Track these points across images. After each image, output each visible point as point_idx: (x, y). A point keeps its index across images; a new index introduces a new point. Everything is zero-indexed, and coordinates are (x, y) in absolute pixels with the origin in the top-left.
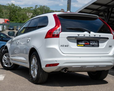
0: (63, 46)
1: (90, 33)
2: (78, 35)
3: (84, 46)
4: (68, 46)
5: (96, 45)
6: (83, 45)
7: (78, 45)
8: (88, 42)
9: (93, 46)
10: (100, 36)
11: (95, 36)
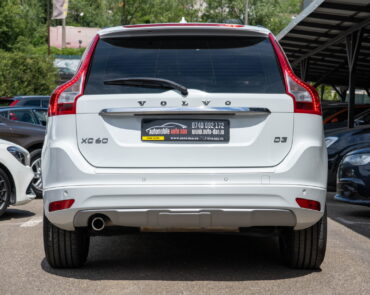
0: (89, 141)
1: (185, 93)
2: (140, 103)
3: (168, 139)
4: (105, 141)
5: (217, 136)
6: (162, 138)
7: (145, 138)
8: (184, 127)
9: (202, 139)
10: (228, 103)
11: (205, 103)
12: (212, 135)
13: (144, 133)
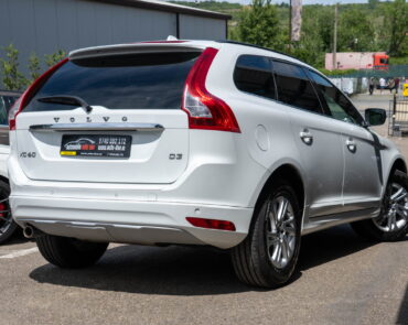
0: (24, 155)
2: (55, 120)
3: (79, 153)
4: (34, 155)
5: (118, 152)
6: (74, 153)
7: (63, 153)
8: (93, 142)
10: (124, 119)
11: (106, 119)
12: (115, 151)
13: (63, 149)
